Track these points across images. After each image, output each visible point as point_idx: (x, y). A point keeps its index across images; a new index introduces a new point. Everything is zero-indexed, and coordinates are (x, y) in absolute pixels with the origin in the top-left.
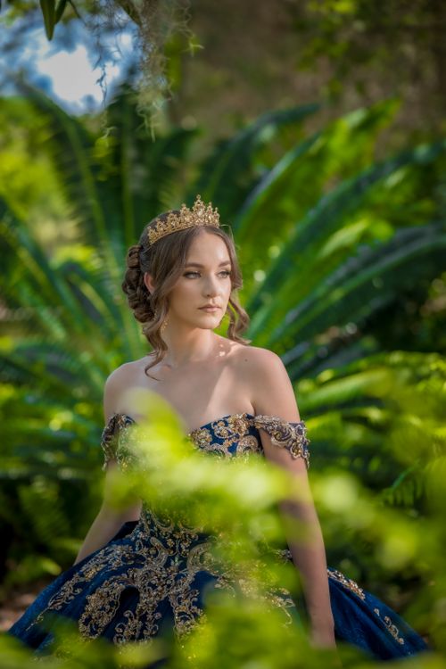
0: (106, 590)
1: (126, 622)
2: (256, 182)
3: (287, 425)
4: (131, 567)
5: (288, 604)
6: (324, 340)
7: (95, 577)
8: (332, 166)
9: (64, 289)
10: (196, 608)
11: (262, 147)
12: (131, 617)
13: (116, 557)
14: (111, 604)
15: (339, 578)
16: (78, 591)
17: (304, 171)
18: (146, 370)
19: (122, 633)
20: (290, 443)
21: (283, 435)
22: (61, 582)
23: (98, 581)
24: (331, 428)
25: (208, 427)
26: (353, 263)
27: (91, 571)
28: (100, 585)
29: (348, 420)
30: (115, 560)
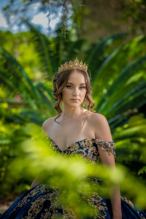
0: (38, 201)
1: (45, 213)
2: (105, 59)
3: (107, 142)
4: (48, 192)
5: (105, 209)
6: (126, 114)
7: (35, 195)
8: (131, 54)
9: (37, 93)
10: (71, 209)
11: (108, 47)
12: (47, 211)
13: (43, 188)
14: (40, 206)
15: (125, 199)
16: (29, 200)
17: (121, 55)
18: (55, 120)
19: (43, 217)
20: (109, 149)
21: (106, 146)
22: (23, 196)
23: (36, 197)
24: (127, 144)
25: (78, 143)
26: (137, 87)
27: (34, 193)
28: (36, 199)
29: (132, 142)
30: (43, 189)
